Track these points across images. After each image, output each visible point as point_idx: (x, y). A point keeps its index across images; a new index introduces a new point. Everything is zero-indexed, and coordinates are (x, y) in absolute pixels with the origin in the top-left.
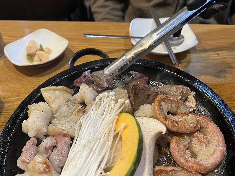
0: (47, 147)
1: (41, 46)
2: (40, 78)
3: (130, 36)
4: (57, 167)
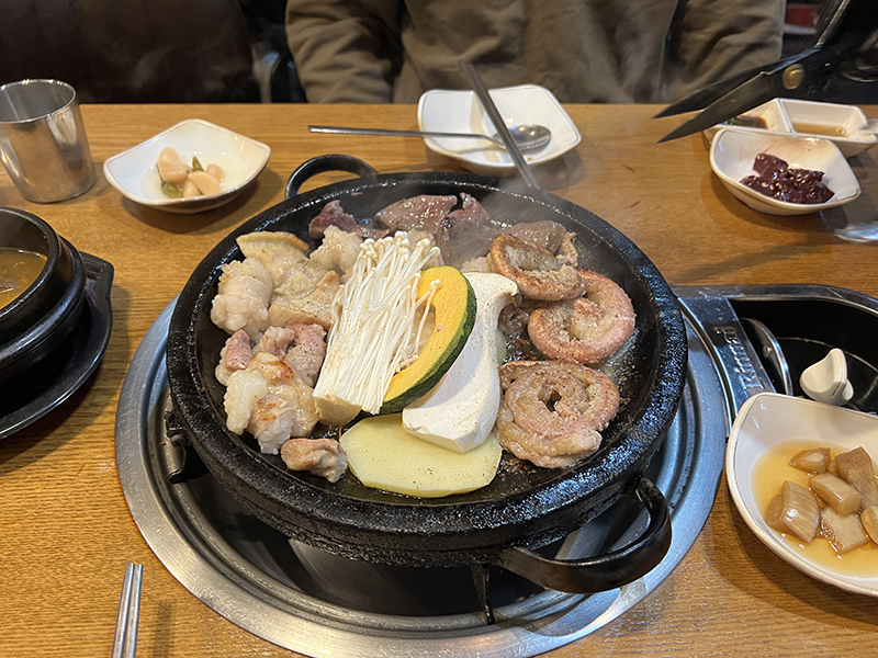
0: (278, 340)
1: (195, 161)
2: (207, 236)
3: (421, 130)
4: (305, 374)
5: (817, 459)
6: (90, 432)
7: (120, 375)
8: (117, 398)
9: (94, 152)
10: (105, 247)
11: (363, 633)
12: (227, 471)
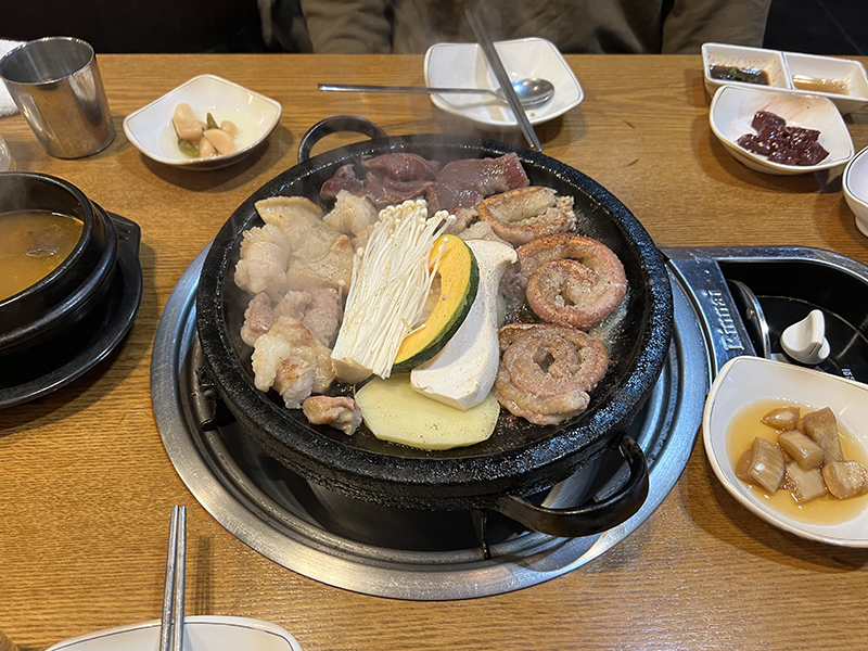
0: (297, 303)
1: (210, 118)
2: (224, 194)
3: (428, 86)
5: (786, 417)
6: (128, 383)
7: (152, 331)
8: (150, 353)
9: (113, 106)
10: (129, 204)
11: (375, 566)
12: (257, 426)
